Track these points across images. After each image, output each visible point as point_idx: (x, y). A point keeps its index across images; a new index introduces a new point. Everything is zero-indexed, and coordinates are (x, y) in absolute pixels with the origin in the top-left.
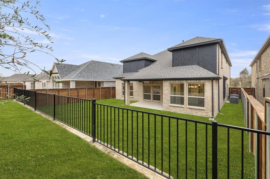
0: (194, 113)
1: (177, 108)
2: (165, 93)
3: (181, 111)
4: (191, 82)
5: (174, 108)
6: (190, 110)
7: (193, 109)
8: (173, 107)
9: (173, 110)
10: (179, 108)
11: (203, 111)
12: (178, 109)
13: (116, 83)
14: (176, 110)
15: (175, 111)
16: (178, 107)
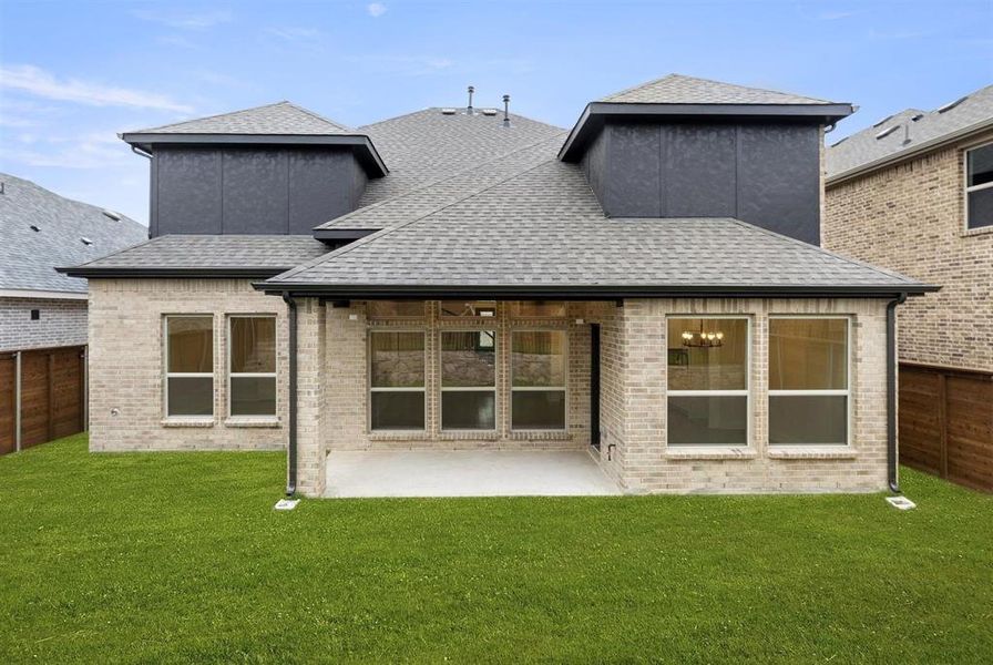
0: (805, 484)
1: (715, 466)
2: (642, 378)
3: (740, 480)
4: (793, 309)
5: (694, 469)
6: (783, 467)
7: (799, 464)
8: (687, 468)
9: (689, 483)
10: (726, 467)
11: (847, 466)
12: (718, 472)
13: (94, 315)
14: (709, 480)
15: (702, 485)
16: (720, 460)
